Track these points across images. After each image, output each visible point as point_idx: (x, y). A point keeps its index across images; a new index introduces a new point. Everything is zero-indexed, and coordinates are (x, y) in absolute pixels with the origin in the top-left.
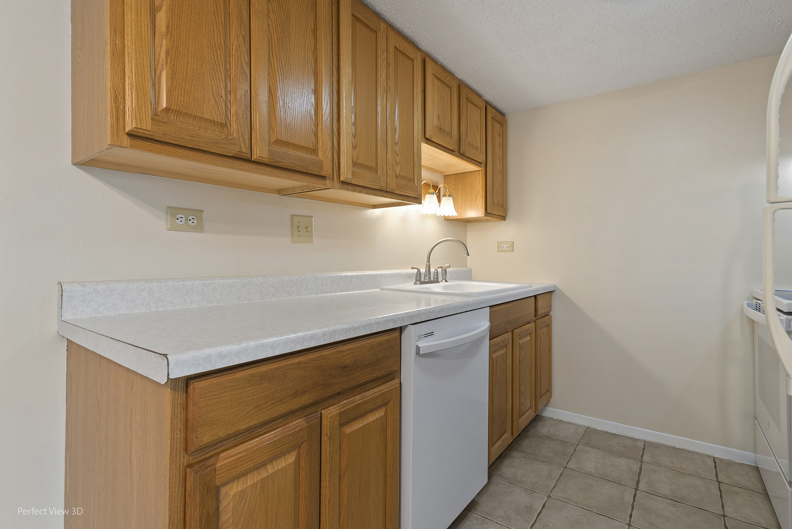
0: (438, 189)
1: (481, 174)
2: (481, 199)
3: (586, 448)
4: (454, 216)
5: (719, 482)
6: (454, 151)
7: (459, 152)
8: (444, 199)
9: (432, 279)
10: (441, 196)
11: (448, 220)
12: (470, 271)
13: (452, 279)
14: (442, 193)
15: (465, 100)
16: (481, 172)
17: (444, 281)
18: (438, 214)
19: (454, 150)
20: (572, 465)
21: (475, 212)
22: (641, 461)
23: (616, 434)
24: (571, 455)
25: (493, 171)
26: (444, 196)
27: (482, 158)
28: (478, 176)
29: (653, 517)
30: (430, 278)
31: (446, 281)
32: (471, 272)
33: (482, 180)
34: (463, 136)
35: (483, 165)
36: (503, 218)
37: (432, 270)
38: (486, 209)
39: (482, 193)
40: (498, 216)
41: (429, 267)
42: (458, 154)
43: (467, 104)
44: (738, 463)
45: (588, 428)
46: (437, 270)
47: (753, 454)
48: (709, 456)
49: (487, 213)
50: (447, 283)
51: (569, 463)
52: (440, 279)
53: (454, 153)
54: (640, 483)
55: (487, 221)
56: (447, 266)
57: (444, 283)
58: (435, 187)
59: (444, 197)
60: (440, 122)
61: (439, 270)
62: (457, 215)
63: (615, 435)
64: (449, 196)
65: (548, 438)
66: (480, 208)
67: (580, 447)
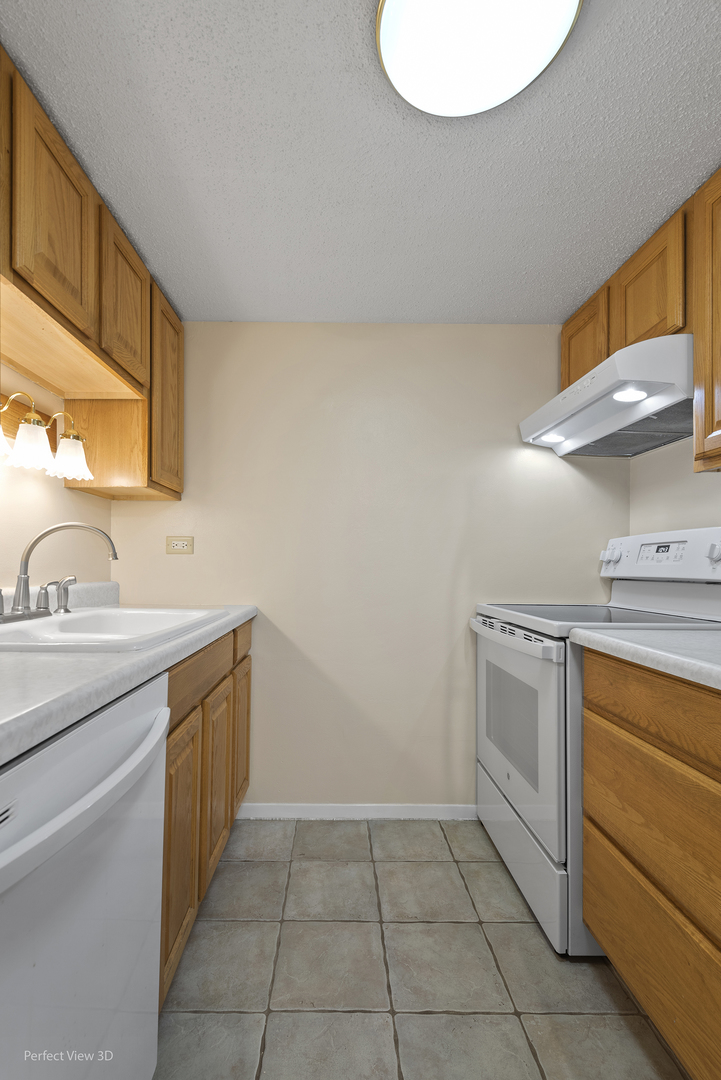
0: (51, 421)
1: (141, 408)
2: (140, 453)
3: (305, 864)
4: (87, 479)
5: (457, 862)
6: (87, 337)
7: (100, 344)
8: (63, 443)
9: (33, 607)
10: (59, 436)
11: (73, 488)
12: (117, 587)
13: (81, 604)
14: (60, 428)
15: (112, 248)
16: (140, 404)
17: (62, 611)
18: (51, 473)
19: (87, 333)
20: (291, 913)
21: (128, 478)
22: (373, 861)
23: (333, 821)
24: (287, 889)
25: (162, 407)
26: (66, 436)
27: (144, 377)
28: (136, 411)
29: (415, 974)
30: (29, 608)
31: (67, 611)
32: (118, 589)
33: (144, 419)
34: (108, 315)
35: (146, 391)
36: (177, 494)
37: (34, 589)
38: (150, 474)
39: (144, 445)
40: (169, 491)
41: (24, 584)
42: (95, 346)
43: (116, 256)
44: (462, 822)
45: (298, 821)
46: (46, 589)
47: (474, 806)
48: (434, 821)
49: (152, 482)
50: (68, 615)
51: (286, 909)
52: (53, 605)
53: (88, 342)
54: (383, 906)
55: (149, 498)
56: (70, 580)
57: (62, 616)
58: (45, 418)
59: (65, 439)
60: (54, 252)
61: (52, 589)
62: (92, 478)
63: (332, 823)
64: (77, 438)
65: (248, 863)
66: (138, 472)
67: (295, 865)
